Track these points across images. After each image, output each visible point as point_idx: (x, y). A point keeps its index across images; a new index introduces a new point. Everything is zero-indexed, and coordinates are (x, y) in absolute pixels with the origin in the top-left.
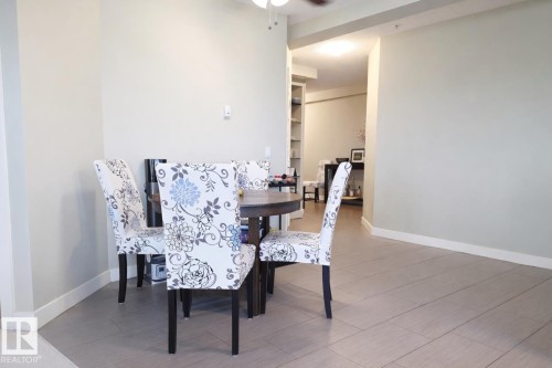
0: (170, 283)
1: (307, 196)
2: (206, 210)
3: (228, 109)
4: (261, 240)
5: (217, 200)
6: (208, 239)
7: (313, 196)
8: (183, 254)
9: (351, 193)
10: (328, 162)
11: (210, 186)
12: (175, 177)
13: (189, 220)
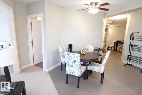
0: (67, 73)
1: (109, 48)
2: (74, 62)
3: (85, 34)
4: (88, 65)
5: (75, 60)
6: (74, 66)
7: (110, 48)
8: (69, 68)
9: (121, 49)
10: (115, 41)
11: (75, 58)
12: (68, 55)
13: (70, 63)
